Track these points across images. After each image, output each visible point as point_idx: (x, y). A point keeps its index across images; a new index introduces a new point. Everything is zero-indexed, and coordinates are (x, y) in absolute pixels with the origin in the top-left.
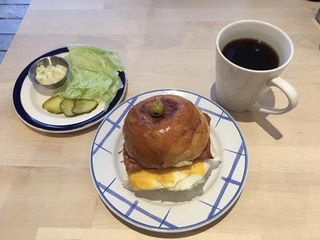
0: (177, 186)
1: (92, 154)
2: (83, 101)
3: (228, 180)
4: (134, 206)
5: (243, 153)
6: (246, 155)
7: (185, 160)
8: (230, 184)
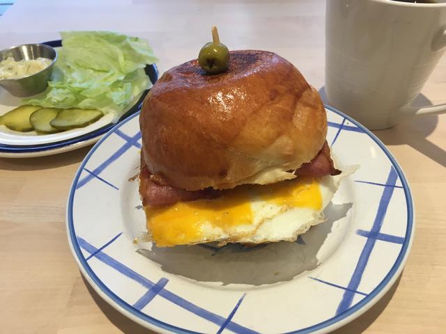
0: (259, 232)
1: (75, 186)
2: (75, 111)
3: (374, 235)
4: (157, 289)
5: (399, 183)
6: (405, 187)
7: (278, 166)
8: (378, 243)
